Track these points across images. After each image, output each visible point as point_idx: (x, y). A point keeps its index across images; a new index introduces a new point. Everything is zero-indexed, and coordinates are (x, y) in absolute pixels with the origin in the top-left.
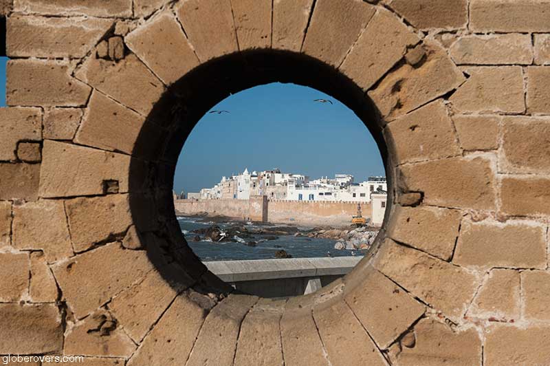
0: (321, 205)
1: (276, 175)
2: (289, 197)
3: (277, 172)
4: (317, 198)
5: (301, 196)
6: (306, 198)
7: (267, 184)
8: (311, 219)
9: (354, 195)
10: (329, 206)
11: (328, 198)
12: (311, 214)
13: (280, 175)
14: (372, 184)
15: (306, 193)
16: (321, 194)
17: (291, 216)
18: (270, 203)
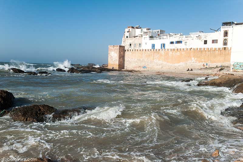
0: (170, 53)
1: (137, 30)
2: (144, 47)
3: (137, 28)
4: (168, 46)
5: (153, 46)
6: (158, 47)
7: (127, 37)
8: (161, 66)
9: (206, 42)
10: (178, 53)
11: (179, 46)
12: (160, 62)
13: (140, 30)
14: (226, 29)
15: (158, 43)
16: (172, 43)
17: (143, 64)
18: (126, 53)
